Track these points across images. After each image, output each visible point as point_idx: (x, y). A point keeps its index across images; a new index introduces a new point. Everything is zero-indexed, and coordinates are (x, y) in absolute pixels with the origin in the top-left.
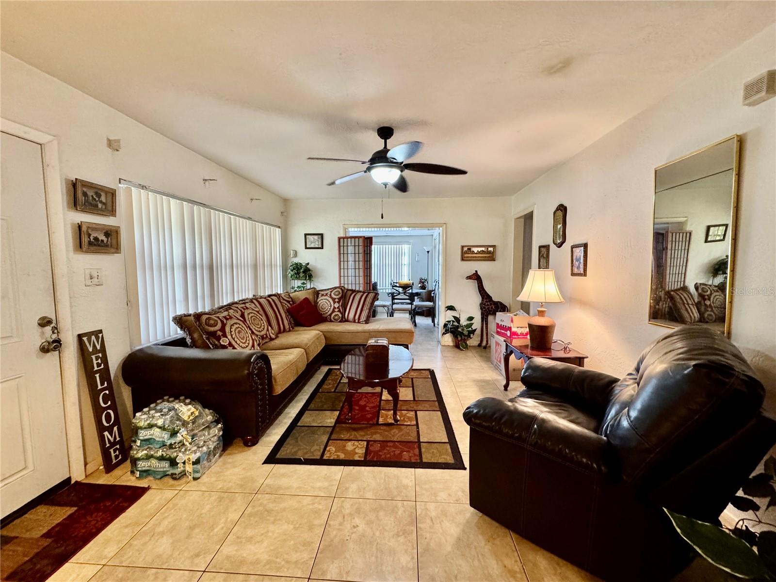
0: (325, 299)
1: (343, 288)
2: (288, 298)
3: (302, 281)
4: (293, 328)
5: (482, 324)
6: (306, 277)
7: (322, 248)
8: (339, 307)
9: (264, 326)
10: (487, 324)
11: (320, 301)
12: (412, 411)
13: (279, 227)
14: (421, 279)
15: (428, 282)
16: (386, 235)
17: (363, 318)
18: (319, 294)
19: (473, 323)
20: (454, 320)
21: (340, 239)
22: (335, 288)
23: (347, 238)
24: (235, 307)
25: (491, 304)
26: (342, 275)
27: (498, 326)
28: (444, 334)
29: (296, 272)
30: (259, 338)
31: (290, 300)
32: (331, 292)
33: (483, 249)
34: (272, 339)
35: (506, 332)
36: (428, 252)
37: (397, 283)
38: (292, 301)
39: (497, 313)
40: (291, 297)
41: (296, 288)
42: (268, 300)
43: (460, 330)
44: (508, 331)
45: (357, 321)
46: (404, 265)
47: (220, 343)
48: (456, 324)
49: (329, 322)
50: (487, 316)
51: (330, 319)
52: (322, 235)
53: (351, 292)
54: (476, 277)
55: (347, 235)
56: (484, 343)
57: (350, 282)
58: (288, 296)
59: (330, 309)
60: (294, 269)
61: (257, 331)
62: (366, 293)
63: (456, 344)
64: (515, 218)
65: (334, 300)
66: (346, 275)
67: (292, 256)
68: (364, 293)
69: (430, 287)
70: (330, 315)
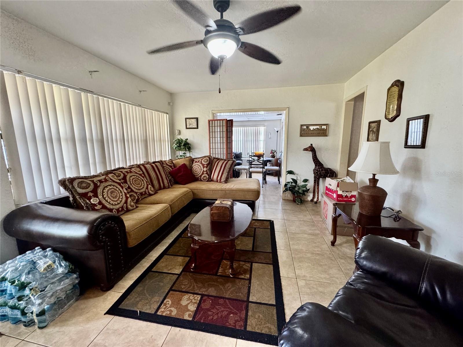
0: (197, 165)
1: (210, 157)
2: (170, 164)
3: (183, 152)
4: (172, 186)
5: (315, 185)
6: (186, 149)
7: (197, 128)
8: (207, 170)
9: (144, 185)
10: (318, 185)
11: (194, 166)
12: (248, 262)
13: (167, 113)
14: (272, 151)
15: (276, 153)
16: (248, 120)
17: (223, 179)
18: (193, 161)
19: (307, 185)
20: (292, 181)
21: (209, 121)
22: (205, 157)
23: (215, 120)
24: (120, 171)
25: (322, 170)
26: (211, 147)
27: (327, 189)
28: (284, 191)
29: (179, 145)
30: (138, 194)
31: (172, 165)
32: (202, 160)
33: (318, 127)
34: (150, 195)
35: (333, 195)
36: (277, 131)
37: (253, 153)
38: (174, 166)
39: (327, 178)
40: (173, 164)
41: (179, 157)
42: (152, 166)
43: (296, 189)
44: (335, 194)
45: (219, 181)
46: (261, 141)
47: (91, 202)
48: (294, 184)
49: (200, 181)
50: (319, 179)
51: (201, 179)
52: (197, 119)
53: (216, 160)
54: (312, 149)
55: (215, 119)
56: (315, 200)
57: (217, 153)
58: (170, 163)
59: (200, 172)
60: (177, 143)
61: (137, 189)
62: (227, 161)
63: (293, 199)
64: (347, 101)
65: (203, 165)
66: (214, 147)
67: (177, 134)
68: (225, 160)
69: (278, 156)
70: (201, 176)
